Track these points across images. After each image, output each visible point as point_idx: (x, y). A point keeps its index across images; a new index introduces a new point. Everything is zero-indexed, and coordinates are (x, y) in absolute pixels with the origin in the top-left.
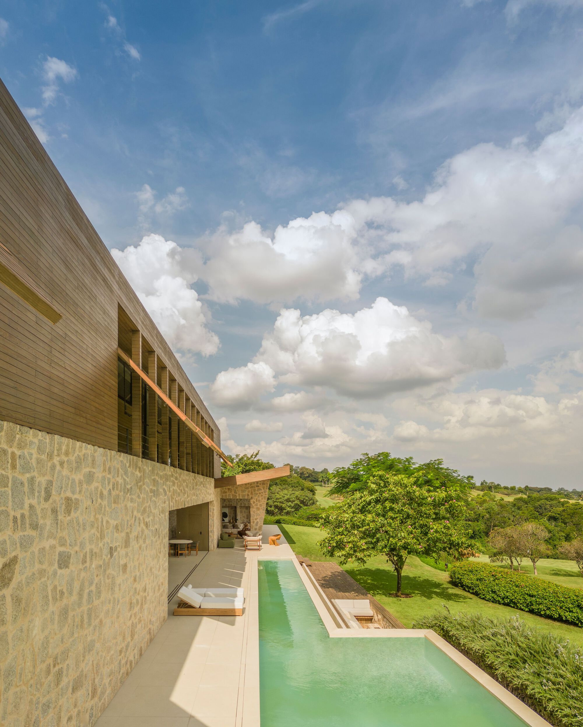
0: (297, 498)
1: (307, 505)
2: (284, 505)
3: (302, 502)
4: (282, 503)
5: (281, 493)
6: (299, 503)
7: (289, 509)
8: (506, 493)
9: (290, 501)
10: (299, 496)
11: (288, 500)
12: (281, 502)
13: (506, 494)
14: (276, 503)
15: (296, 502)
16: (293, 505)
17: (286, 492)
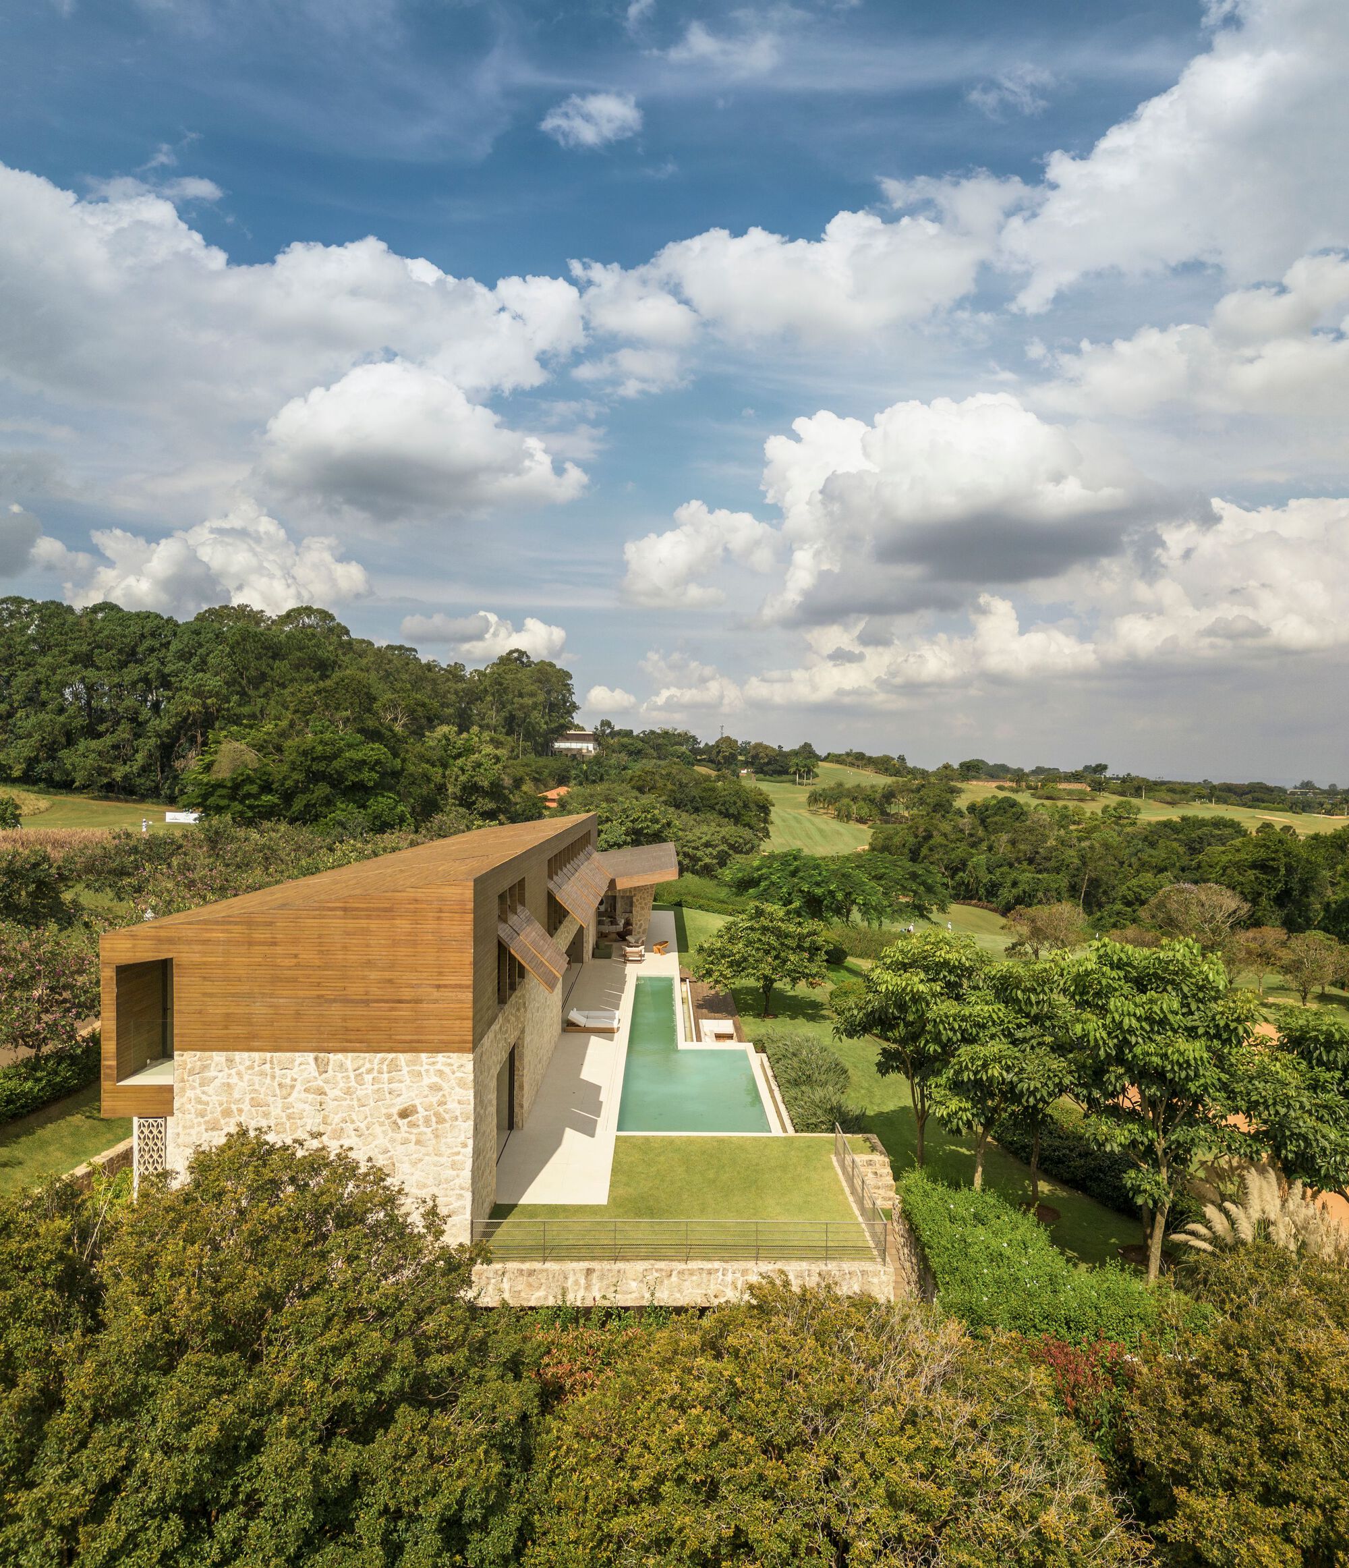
0: (724, 840)
1: (741, 852)
2: (699, 854)
3: (732, 847)
4: (697, 848)
5: (697, 831)
6: (726, 849)
7: (707, 860)
8: (1169, 799)
9: (711, 846)
10: (728, 836)
11: (707, 845)
12: (694, 848)
13: (1168, 803)
14: (686, 849)
15: (721, 848)
16: (715, 853)
17: (705, 828)
